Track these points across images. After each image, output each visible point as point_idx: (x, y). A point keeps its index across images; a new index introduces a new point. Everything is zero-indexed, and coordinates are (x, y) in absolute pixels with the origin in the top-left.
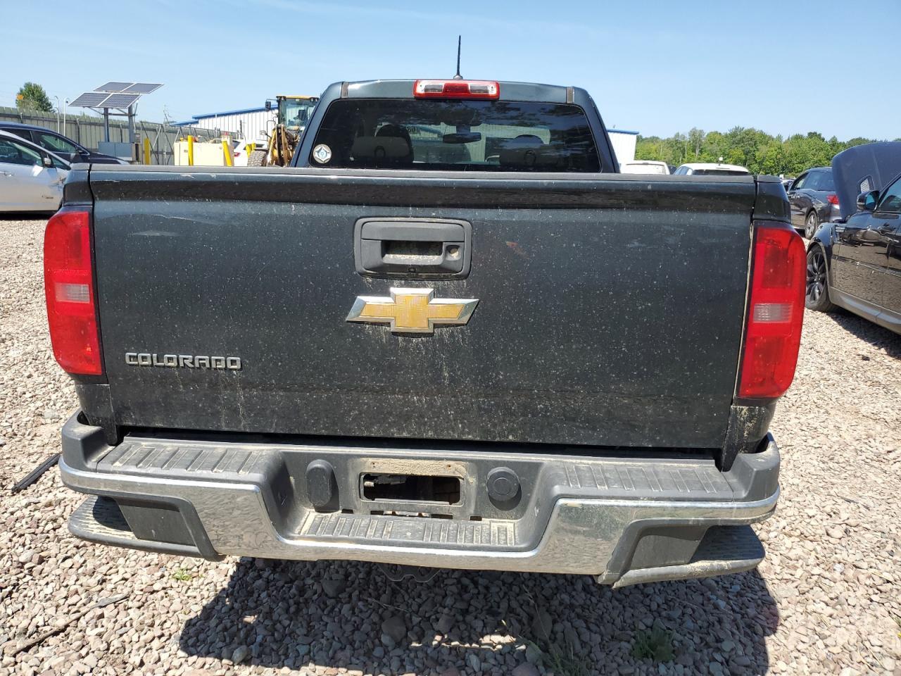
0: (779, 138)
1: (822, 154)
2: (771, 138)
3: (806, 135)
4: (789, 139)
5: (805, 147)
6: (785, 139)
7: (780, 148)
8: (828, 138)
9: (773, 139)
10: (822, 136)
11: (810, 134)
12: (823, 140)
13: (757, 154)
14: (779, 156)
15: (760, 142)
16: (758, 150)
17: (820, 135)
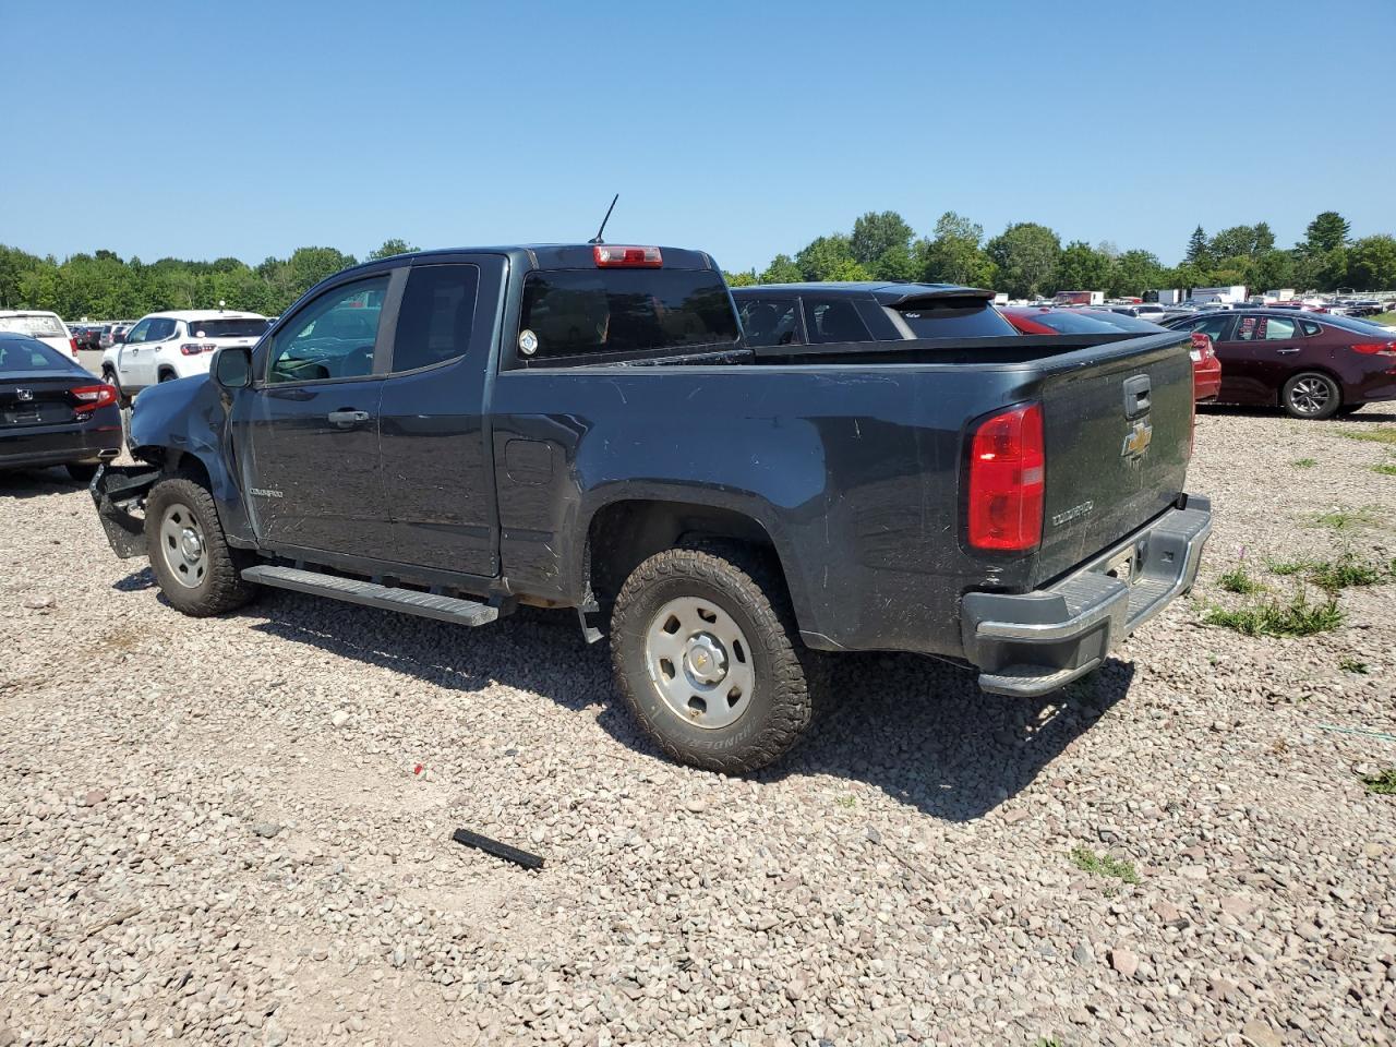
0: (51, 260)
1: (125, 282)
2: (36, 260)
3: (93, 255)
4: (67, 261)
5: (96, 273)
6: (60, 262)
7: (59, 276)
8: (127, 260)
9: (40, 261)
10: (118, 256)
11: (98, 253)
12: (121, 261)
13: (22, 286)
14: (60, 289)
15: (23, 267)
16: (21, 279)
17: (114, 254)
